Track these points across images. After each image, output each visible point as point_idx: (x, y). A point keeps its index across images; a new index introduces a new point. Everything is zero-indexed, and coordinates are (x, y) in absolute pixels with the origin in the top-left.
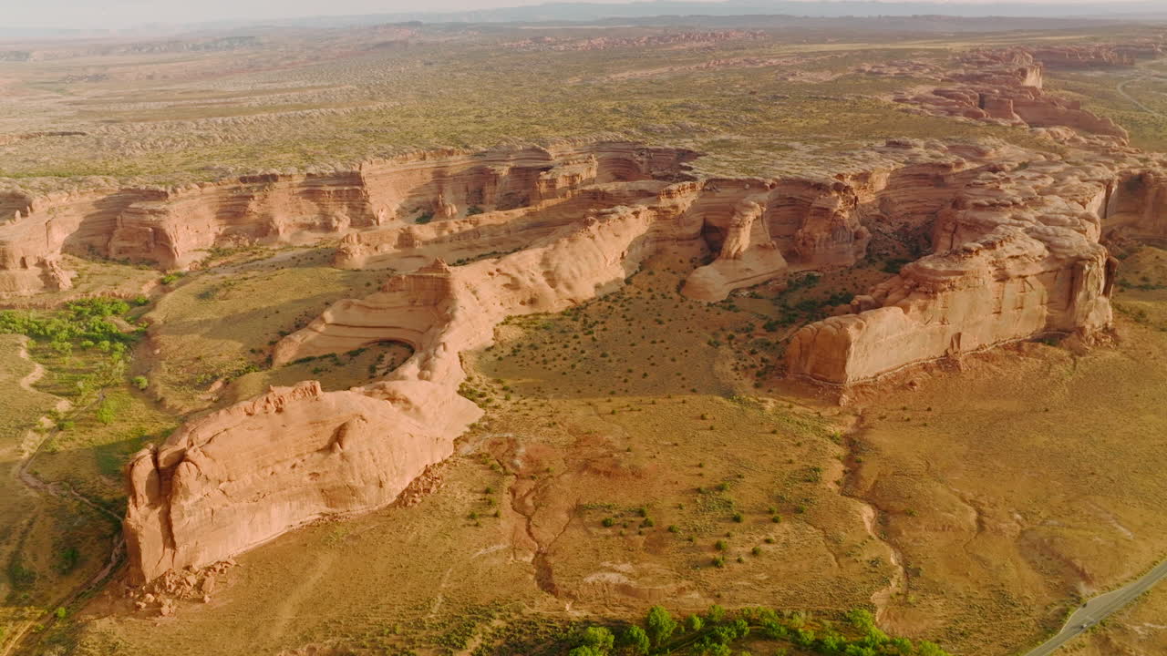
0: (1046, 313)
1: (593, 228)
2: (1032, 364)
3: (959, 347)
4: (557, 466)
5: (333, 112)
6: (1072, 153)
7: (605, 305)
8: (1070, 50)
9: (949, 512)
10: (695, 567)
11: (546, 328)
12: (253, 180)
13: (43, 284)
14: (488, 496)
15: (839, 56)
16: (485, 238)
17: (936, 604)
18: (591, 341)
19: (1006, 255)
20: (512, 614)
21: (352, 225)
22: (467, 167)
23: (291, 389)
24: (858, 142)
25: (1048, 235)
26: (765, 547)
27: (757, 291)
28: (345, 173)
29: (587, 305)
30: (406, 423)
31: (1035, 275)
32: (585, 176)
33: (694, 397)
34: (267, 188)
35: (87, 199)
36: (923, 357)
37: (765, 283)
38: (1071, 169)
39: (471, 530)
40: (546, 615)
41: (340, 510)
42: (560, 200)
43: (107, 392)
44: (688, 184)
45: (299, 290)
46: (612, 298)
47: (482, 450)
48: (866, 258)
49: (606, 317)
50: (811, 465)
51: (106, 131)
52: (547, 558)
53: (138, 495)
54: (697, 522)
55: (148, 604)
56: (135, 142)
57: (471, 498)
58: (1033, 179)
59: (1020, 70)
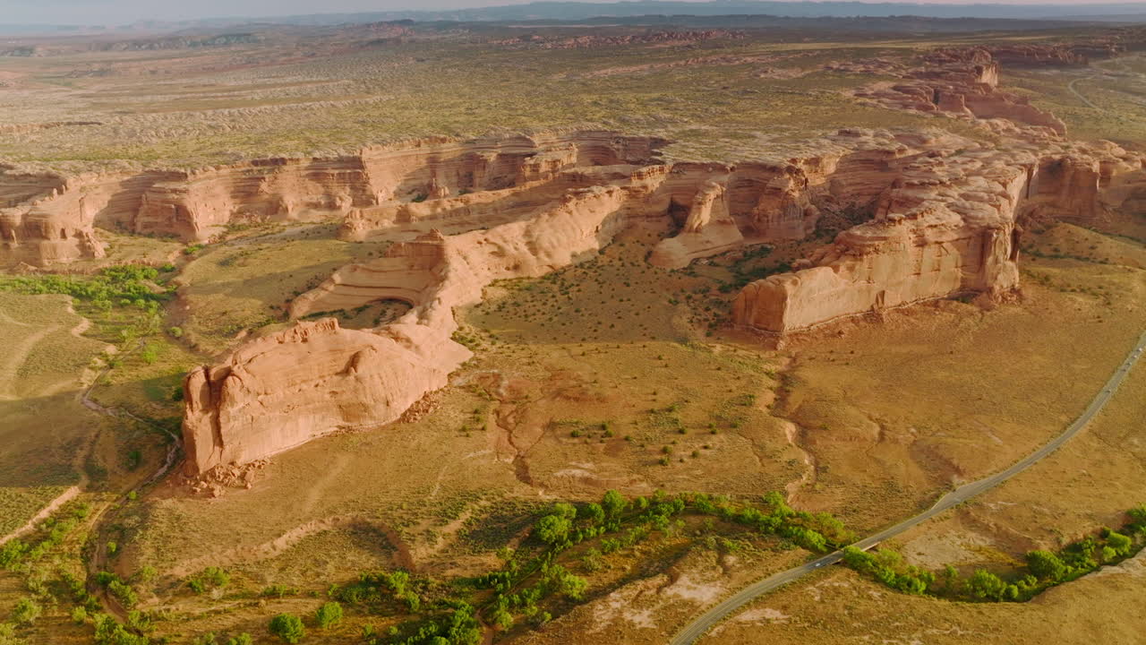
0: (960, 275)
1: (571, 205)
2: (945, 317)
3: (883, 302)
4: (535, 393)
5: (331, 105)
6: (1005, 142)
7: (580, 271)
8: (1028, 50)
9: (857, 426)
10: (645, 465)
11: (527, 289)
12: (264, 163)
13: (80, 253)
14: (476, 415)
15: (810, 55)
16: (474, 215)
17: (838, 491)
18: (567, 300)
19: (926, 225)
20: (496, 497)
21: (354, 205)
22: (458, 154)
23: (314, 324)
24: (814, 131)
25: (965, 208)
26: (702, 451)
27: (716, 260)
28: (349, 157)
29: (565, 271)
30: (409, 355)
31: (950, 242)
32: (566, 161)
33: (653, 343)
34: (276, 170)
35: (114, 179)
36: (852, 311)
37: (724, 254)
38: (999, 154)
39: (462, 439)
40: (523, 498)
41: (354, 425)
42: (542, 181)
43: (147, 340)
44: (657, 167)
45: (310, 258)
46: (587, 265)
47: (472, 383)
48: (814, 233)
49: (581, 281)
50: (747, 393)
51: (119, 121)
52: (525, 460)
53: (194, 403)
54: (648, 434)
55: (202, 489)
56: (149, 130)
57: (462, 416)
58: (963, 163)
59: (976, 68)
